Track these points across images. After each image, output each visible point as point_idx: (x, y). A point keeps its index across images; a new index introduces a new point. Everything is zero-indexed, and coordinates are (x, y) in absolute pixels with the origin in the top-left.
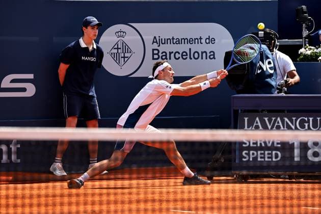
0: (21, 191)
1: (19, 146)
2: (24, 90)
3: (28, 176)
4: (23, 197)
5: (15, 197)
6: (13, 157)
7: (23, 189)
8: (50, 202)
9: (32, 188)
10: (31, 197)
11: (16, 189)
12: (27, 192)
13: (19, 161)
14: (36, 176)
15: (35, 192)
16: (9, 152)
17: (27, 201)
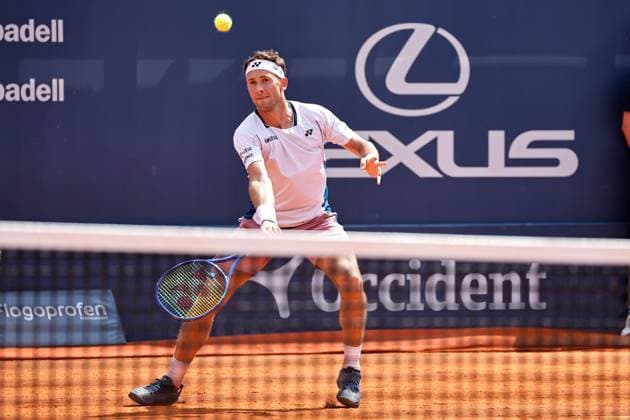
0: (549, 367)
1: (544, 276)
2: (554, 162)
3: (564, 337)
4: (554, 379)
5: (539, 378)
6: (533, 298)
7: (555, 362)
8: (609, 390)
9: (571, 362)
10: (570, 378)
11: (539, 362)
12: (562, 369)
13: (544, 305)
14: (580, 337)
15: (578, 369)
16: (525, 288)
17: (562, 387)
